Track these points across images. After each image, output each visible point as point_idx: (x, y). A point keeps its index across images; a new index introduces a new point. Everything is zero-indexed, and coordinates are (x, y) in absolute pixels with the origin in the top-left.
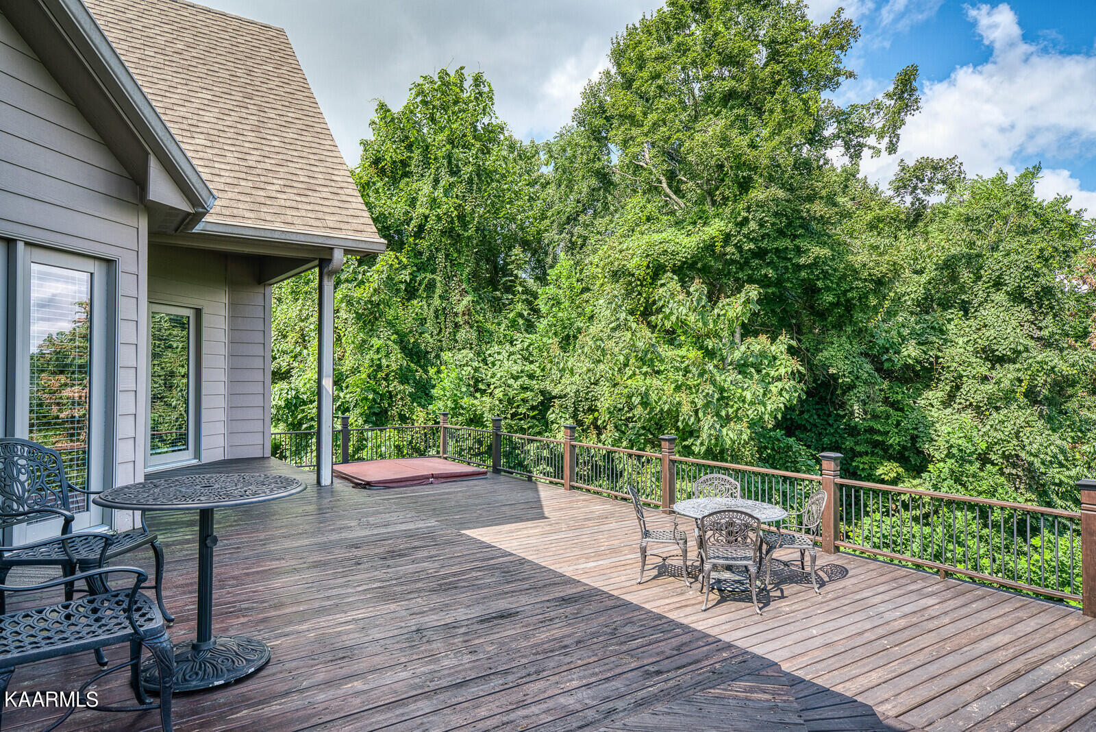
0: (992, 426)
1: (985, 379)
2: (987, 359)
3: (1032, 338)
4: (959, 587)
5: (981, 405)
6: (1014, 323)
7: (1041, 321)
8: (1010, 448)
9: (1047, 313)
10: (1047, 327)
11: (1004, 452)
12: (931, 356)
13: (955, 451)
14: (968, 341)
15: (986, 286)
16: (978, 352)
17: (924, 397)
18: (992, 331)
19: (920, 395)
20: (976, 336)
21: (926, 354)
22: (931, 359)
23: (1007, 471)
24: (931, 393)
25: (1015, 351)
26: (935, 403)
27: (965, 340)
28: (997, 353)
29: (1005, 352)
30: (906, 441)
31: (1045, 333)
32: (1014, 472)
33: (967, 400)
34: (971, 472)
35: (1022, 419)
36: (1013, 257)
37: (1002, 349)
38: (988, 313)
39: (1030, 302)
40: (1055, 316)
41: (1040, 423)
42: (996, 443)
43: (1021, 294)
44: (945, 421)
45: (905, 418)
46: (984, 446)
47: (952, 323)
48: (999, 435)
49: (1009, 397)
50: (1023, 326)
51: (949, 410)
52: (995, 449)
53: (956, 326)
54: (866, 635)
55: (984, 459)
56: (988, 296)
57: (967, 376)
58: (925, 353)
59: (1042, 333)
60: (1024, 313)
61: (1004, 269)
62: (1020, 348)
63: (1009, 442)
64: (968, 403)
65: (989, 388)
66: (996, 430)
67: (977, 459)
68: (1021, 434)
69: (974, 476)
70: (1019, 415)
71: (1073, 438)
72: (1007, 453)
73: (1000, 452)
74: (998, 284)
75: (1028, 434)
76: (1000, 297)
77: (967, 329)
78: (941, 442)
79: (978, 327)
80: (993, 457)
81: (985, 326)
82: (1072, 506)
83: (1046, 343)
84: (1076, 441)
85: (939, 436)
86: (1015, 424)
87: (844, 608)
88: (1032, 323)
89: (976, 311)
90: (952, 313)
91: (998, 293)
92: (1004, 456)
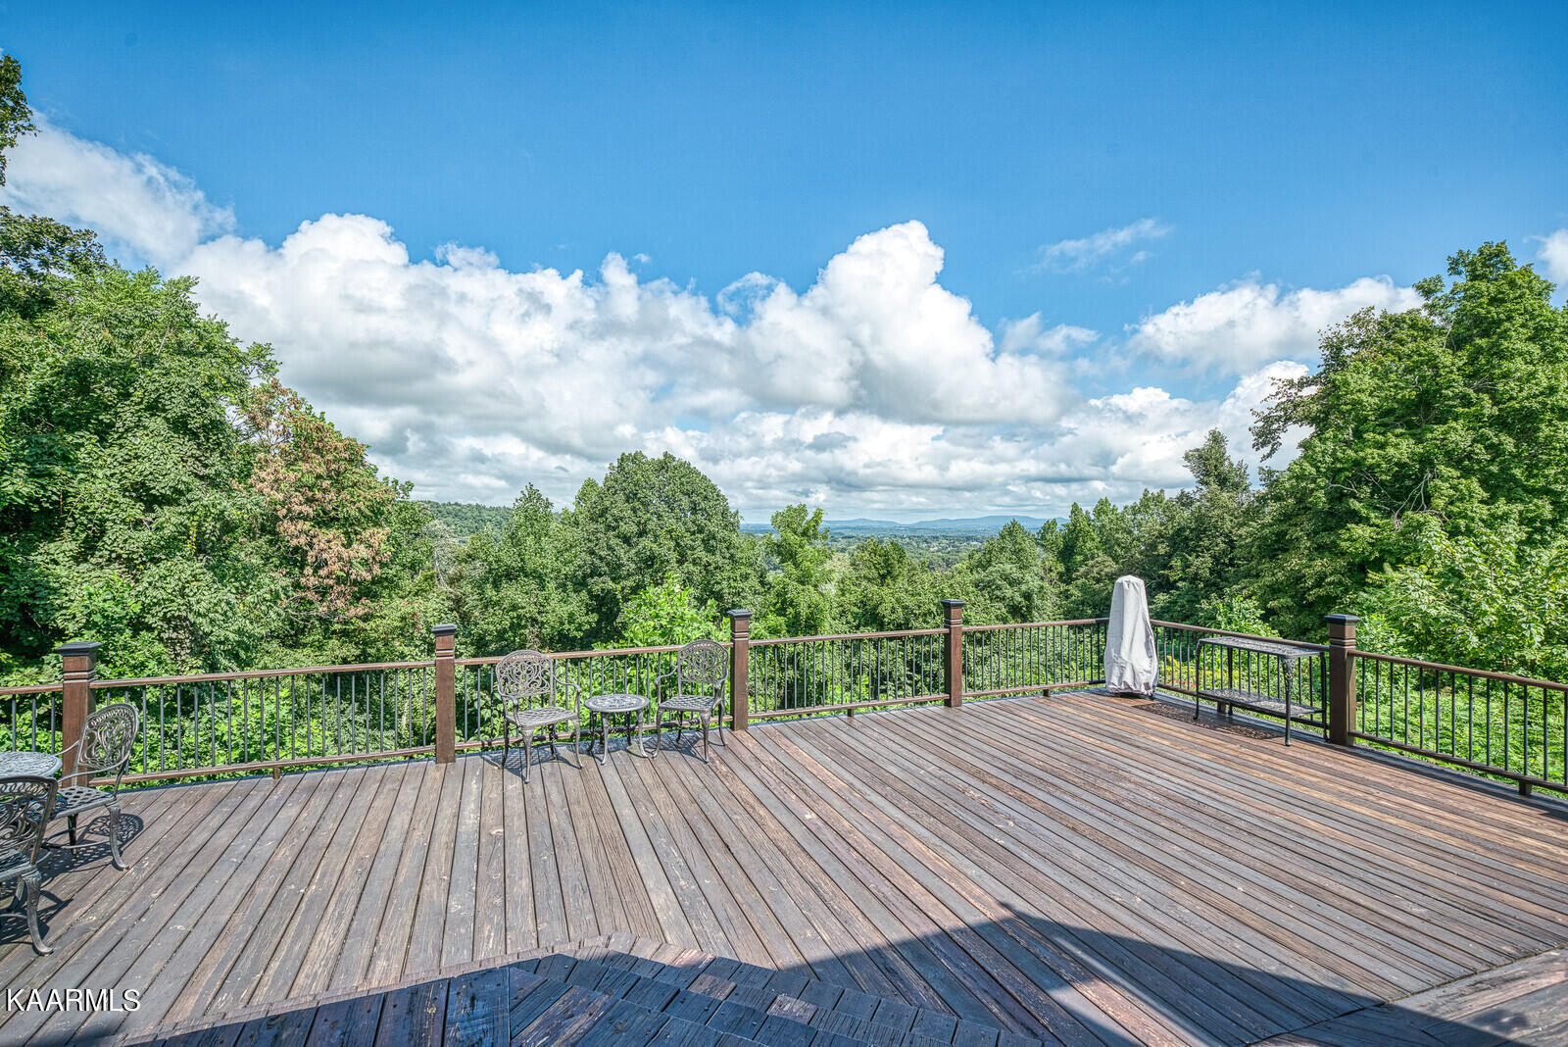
0: (150, 583)
1: (137, 524)
2: (139, 499)
3: (196, 475)
4: (303, 782)
5: (135, 556)
6: (175, 457)
7: (207, 458)
8: (175, 608)
9: (214, 450)
10: (213, 465)
11: (165, 613)
12: (54, 493)
13: (97, 618)
14: (112, 475)
15: (137, 408)
16: (126, 490)
17: (42, 551)
18: (147, 465)
19: (36, 548)
20: (124, 469)
21: (46, 490)
22: (54, 498)
23: (165, 636)
24: (52, 545)
25: (176, 491)
26: (60, 558)
27: (108, 473)
28: (153, 492)
29: (163, 491)
30: (12, 614)
31: (211, 471)
32: (174, 635)
33: (113, 551)
34: (121, 642)
35: (189, 572)
36: (174, 378)
37: (159, 488)
38: (139, 441)
39: (194, 433)
40: (222, 453)
41: (209, 576)
42: (155, 604)
43: (185, 424)
44: (79, 580)
45: (11, 582)
46: (137, 609)
47: (82, 449)
48: (160, 594)
49: (171, 546)
50: (186, 462)
51: (83, 567)
52: (154, 612)
53: (89, 454)
54: (259, 890)
55: (138, 625)
56: (140, 420)
57: (114, 521)
58: (43, 487)
59: (207, 471)
60: (190, 447)
61: (161, 391)
62: (181, 487)
63: (173, 601)
64: (114, 555)
65: (145, 535)
66: (156, 588)
67: (128, 625)
68: (187, 590)
69: (125, 647)
70: (184, 567)
71: (237, 588)
72: (169, 615)
73: (161, 614)
74: (154, 408)
75: (195, 590)
76: (157, 423)
77: (109, 460)
78: (76, 608)
79: (127, 457)
80: (149, 620)
81: (137, 457)
82: (234, 666)
83: (212, 482)
84: (242, 592)
85: (72, 601)
86: (179, 579)
87: (188, 870)
88: (197, 459)
89: (119, 438)
90: (82, 437)
91: (153, 419)
92: (164, 618)
